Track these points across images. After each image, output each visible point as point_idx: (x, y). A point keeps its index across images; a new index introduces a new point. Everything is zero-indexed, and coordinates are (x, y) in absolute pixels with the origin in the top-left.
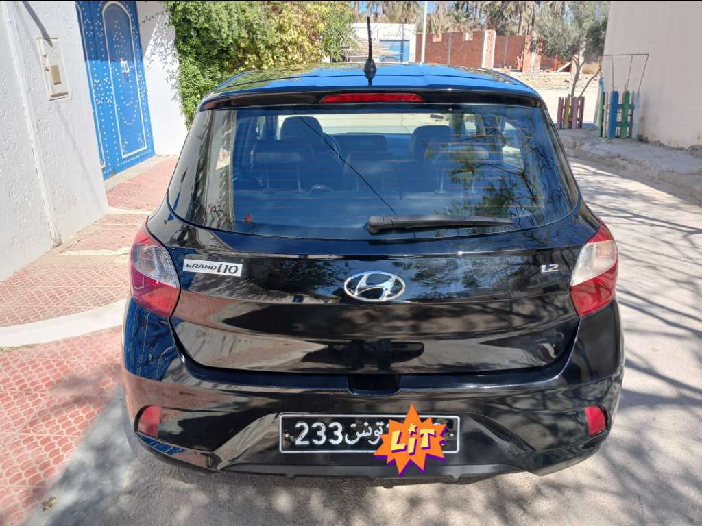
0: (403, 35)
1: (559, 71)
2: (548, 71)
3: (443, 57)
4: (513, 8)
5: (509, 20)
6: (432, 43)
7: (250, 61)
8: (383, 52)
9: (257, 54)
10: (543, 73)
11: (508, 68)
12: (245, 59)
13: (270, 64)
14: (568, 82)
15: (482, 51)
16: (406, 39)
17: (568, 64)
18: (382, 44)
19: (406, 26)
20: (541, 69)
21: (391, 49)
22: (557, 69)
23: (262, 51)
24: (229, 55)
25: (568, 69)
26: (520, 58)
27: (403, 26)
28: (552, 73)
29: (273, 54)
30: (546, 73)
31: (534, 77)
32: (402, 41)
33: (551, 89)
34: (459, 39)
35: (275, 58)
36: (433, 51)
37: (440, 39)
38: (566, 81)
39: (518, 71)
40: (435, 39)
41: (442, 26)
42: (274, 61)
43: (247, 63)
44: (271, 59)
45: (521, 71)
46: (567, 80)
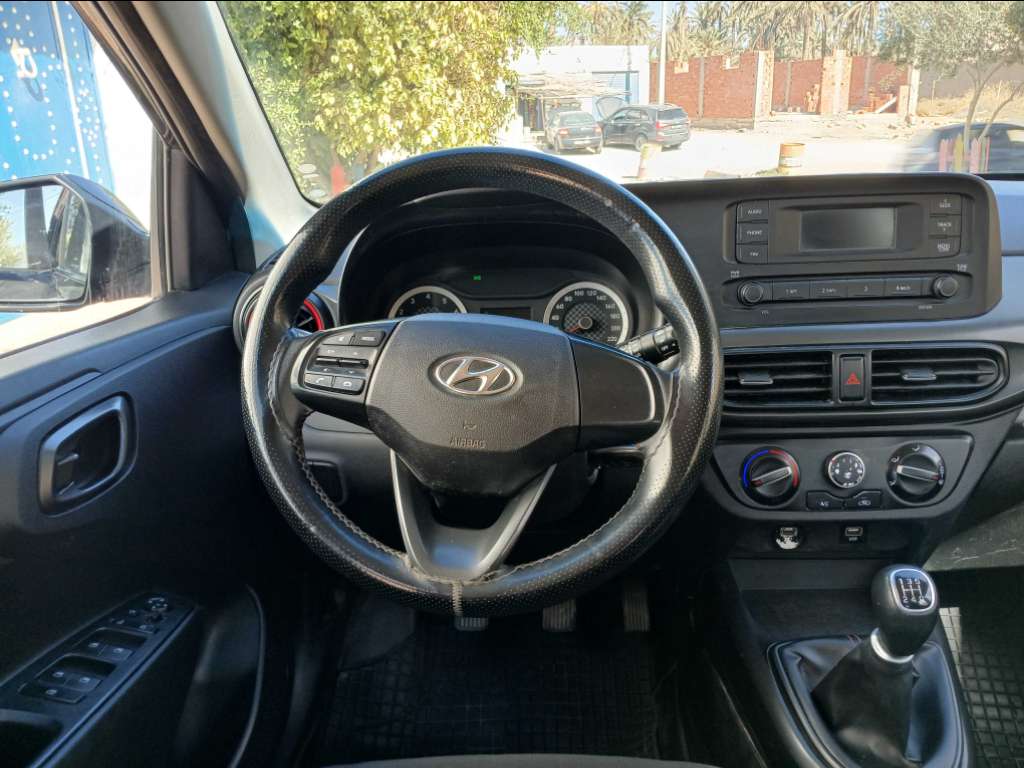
0: (629, 63)
1: (877, 111)
2: (861, 113)
3: (691, 97)
4: (793, 22)
5: (786, 41)
6: (674, 75)
7: (342, 54)
8: (599, 90)
9: (358, 39)
10: (853, 117)
11: (794, 110)
12: (331, 50)
13: (388, 61)
14: (894, 128)
15: (754, 84)
16: (633, 69)
17: (893, 101)
18: (596, 78)
19: (633, 48)
20: (849, 109)
21: (611, 85)
22: (874, 110)
23: (369, 30)
24: (293, 40)
25: (893, 109)
26: (812, 94)
27: (629, 49)
28: (868, 116)
29: (393, 37)
30: (857, 116)
31: (839, 123)
32: (628, 73)
33: (869, 139)
34: (717, 67)
35: (399, 45)
36: (676, 88)
37: (686, 69)
38: (890, 127)
39: (811, 113)
40: (677, 70)
41: (686, 52)
42: (398, 53)
43: (335, 59)
44: (391, 49)
45: (818, 112)
46: (893, 124)
